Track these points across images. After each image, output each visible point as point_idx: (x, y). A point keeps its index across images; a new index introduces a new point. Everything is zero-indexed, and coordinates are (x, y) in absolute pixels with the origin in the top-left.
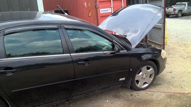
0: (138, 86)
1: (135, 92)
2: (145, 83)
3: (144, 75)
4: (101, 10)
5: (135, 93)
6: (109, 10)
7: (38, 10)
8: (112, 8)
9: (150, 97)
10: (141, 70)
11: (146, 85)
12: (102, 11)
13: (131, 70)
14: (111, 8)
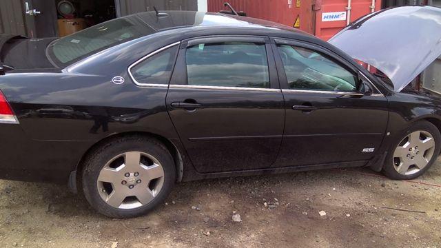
0: (398, 169)
1: (390, 181)
2: (413, 167)
3: (413, 149)
4: (324, 15)
5: (389, 183)
6: (342, 16)
7: (196, 9)
8: (349, 12)
9: (421, 193)
10: (408, 138)
11: (415, 171)
12: (327, 17)
13: (388, 134)
14: (345, 13)
